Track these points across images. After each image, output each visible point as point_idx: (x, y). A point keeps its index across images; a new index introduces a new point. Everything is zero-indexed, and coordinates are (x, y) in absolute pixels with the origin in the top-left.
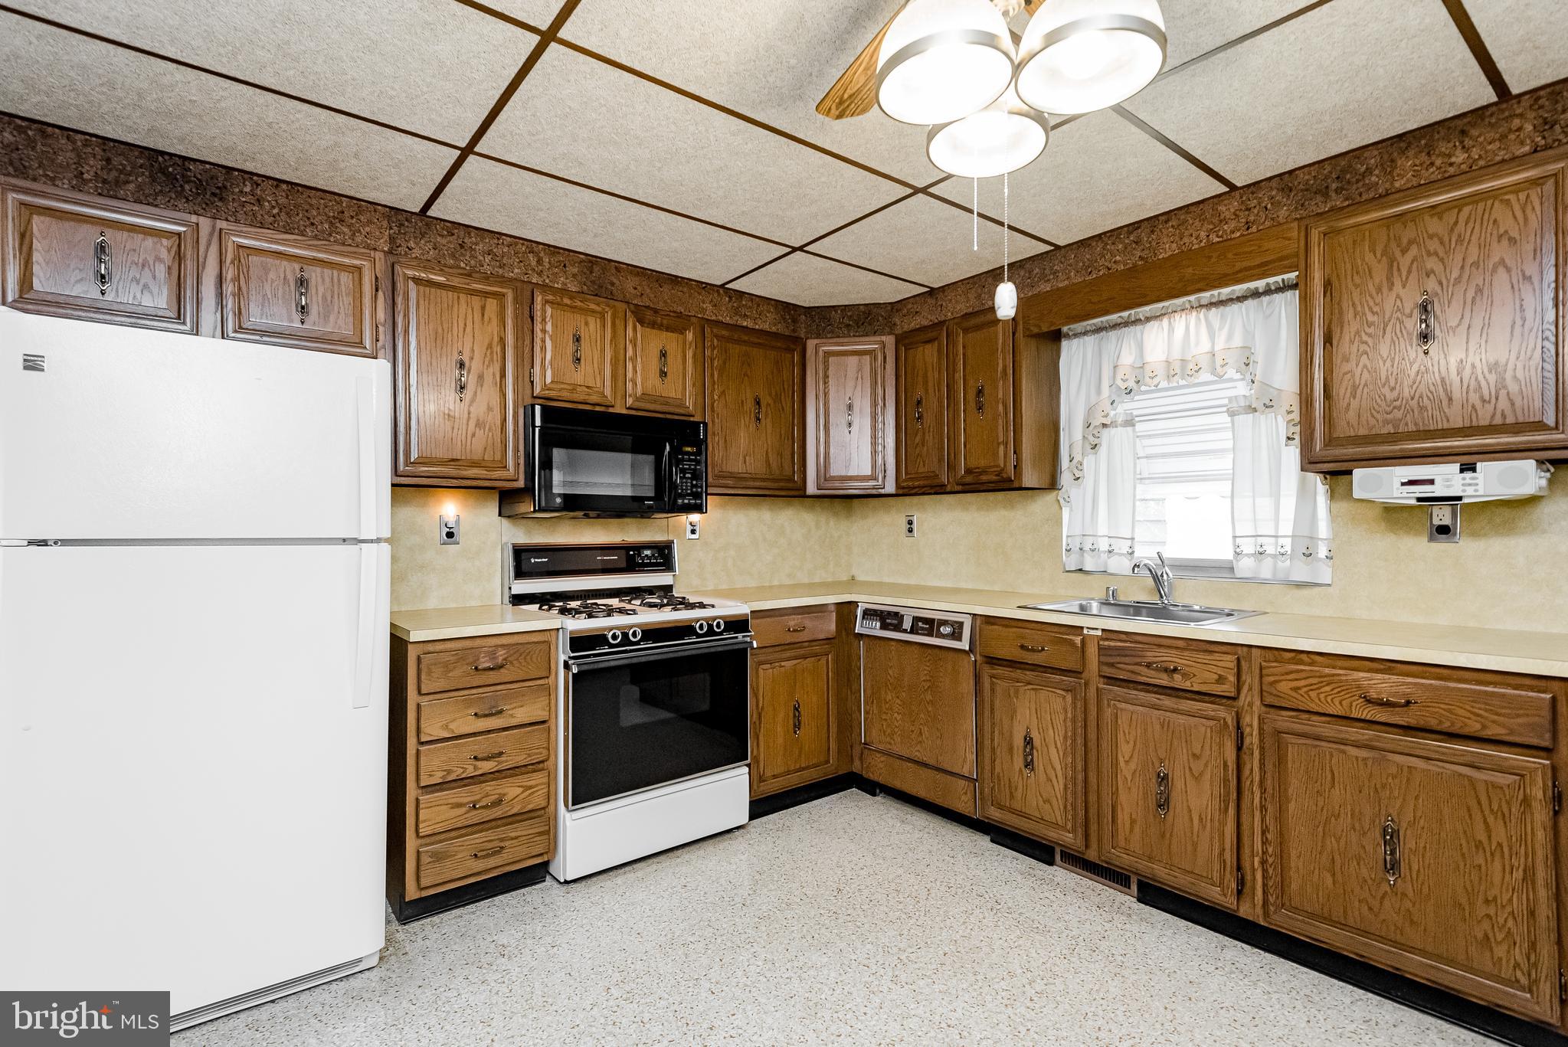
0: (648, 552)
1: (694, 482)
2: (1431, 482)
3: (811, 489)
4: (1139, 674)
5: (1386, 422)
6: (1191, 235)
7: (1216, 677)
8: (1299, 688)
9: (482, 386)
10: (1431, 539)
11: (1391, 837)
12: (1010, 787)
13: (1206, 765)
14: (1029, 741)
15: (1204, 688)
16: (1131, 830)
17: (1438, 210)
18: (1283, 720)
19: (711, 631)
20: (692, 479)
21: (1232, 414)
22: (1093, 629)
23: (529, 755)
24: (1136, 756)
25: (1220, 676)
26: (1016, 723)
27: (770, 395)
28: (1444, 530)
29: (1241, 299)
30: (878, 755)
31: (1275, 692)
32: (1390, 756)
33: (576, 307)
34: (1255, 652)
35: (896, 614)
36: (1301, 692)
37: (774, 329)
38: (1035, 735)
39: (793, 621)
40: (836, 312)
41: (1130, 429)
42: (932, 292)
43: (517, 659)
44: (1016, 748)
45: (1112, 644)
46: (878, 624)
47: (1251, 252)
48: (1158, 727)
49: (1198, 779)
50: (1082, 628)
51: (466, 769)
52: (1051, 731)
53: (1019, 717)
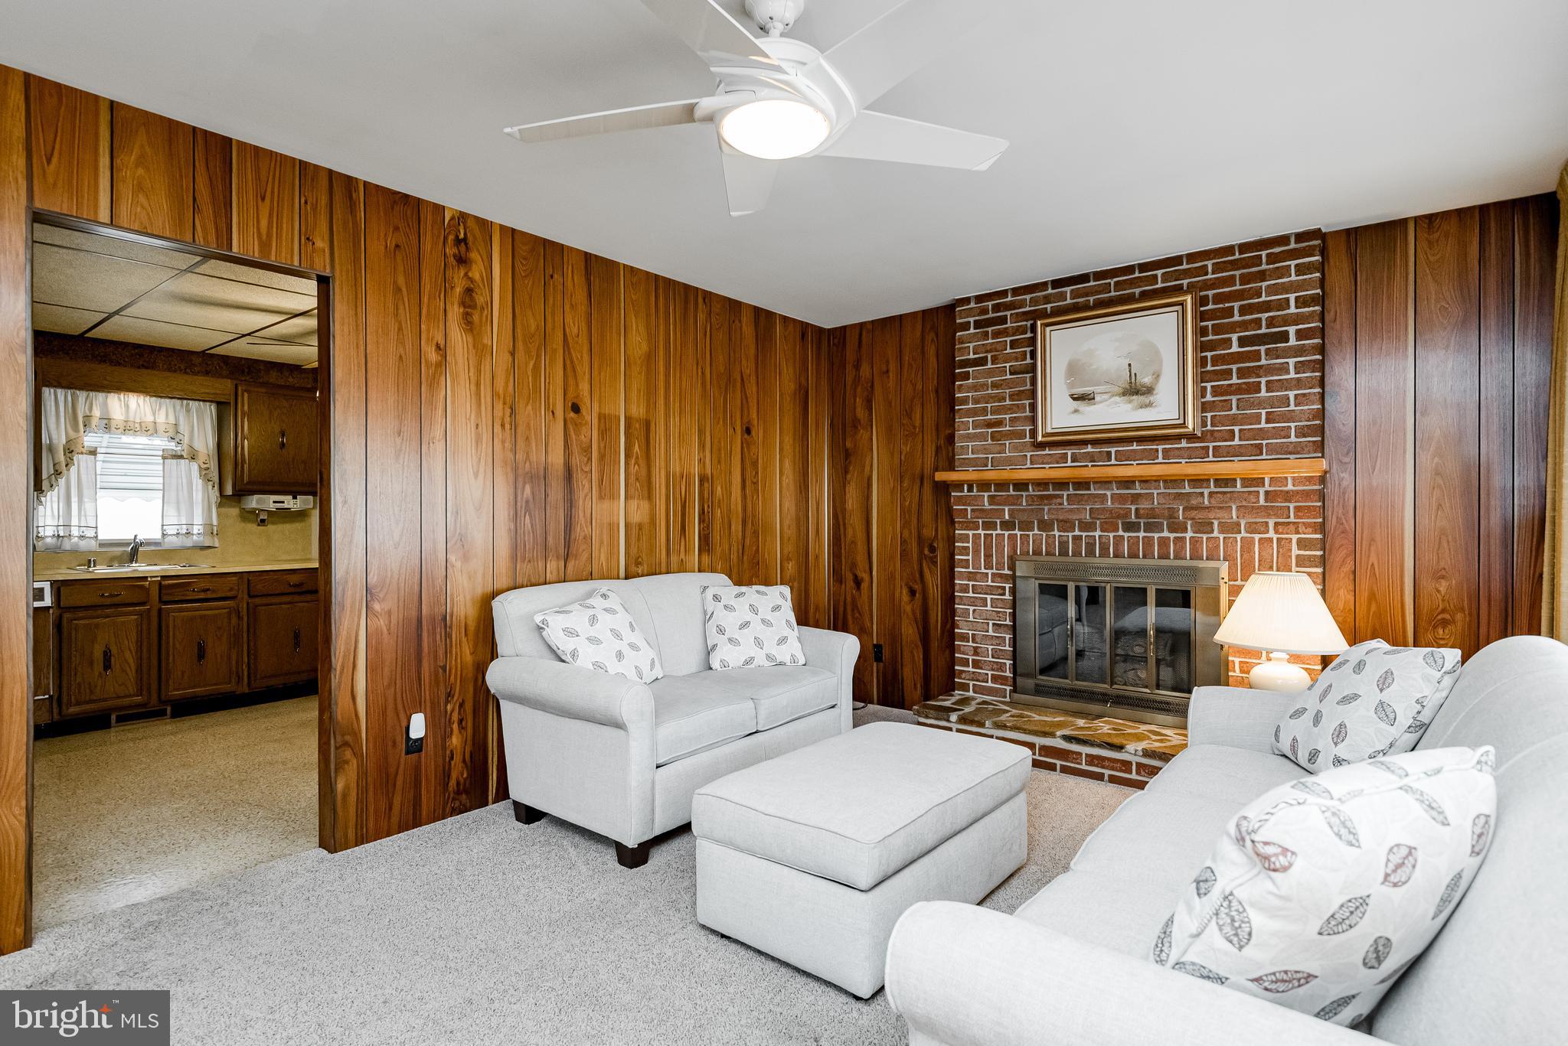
2: (283, 502)
4: (188, 596)
7: (227, 589)
8: (263, 587)
10: (259, 525)
11: (297, 636)
12: (90, 687)
13: (223, 632)
14: (107, 653)
15: (223, 595)
16: (182, 677)
17: (286, 397)
18: (257, 601)
21: (164, 458)
22: (154, 577)
24: (186, 637)
25: (231, 588)
26: (96, 646)
28: (263, 521)
31: (253, 590)
34: (245, 575)
41: (91, 457)
44: (95, 661)
45: (169, 583)
49: (219, 639)
50: (147, 578)
52: (125, 642)
53: (98, 641)
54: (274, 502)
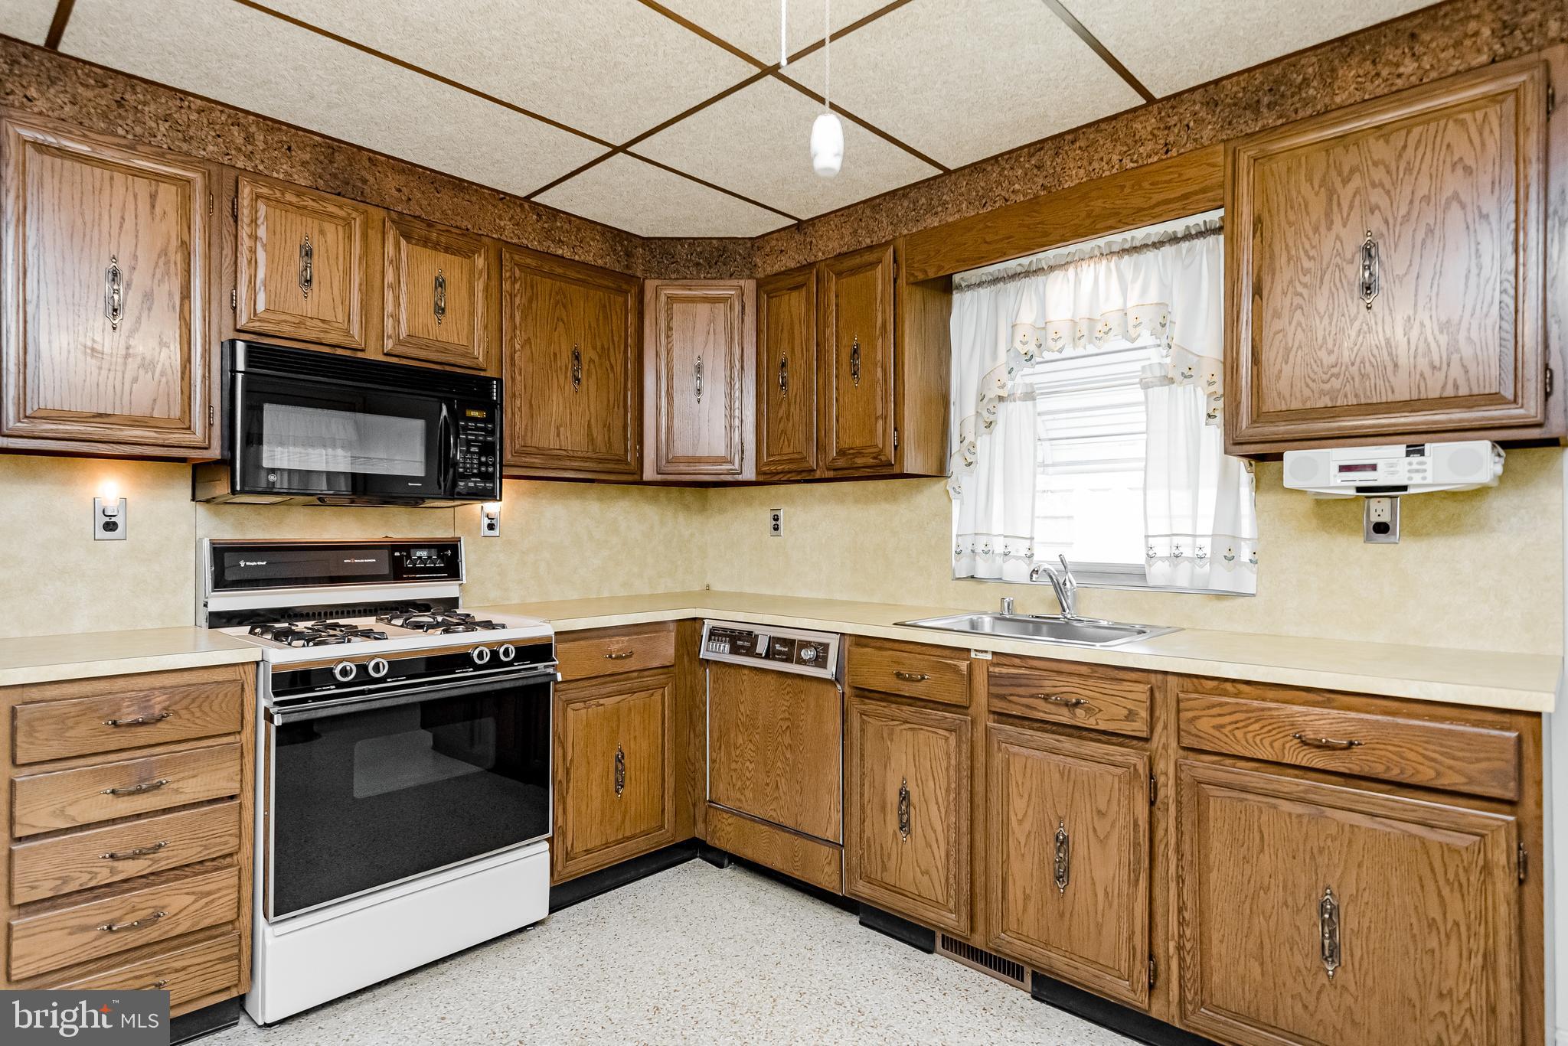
0: (424, 554)
1: (483, 459)
2: (1374, 467)
3: (649, 474)
4: (1035, 709)
5: (1323, 393)
6: (1102, 159)
7: (1126, 712)
8: (1223, 726)
9: (150, 309)
10: (1368, 539)
11: (1329, 915)
12: (882, 855)
13: (1113, 825)
14: (904, 797)
15: (1111, 727)
16: (1025, 910)
17: (1384, 131)
18: (1204, 768)
19: (495, 661)
20: (480, 454)
21: (1146, 386)
22: (982, 651)
23: (206, 847)
24: (1030, 812)
25: (1130, 711)
26: (889, 774)
27: (594, 348)
28: (1381, 528)
29: (1157, 245)
30: (725, 815)
31: (1194, 731)
32: (1329, 812)
33: (305, 208)
34: (1172, 680)
35: (750, 633)
36: (1226, 731)
37: (600, 262)
38: (912, 787)
39: (616, 646)
40: (683, 246)
41: (1030, 403)
42: (800, 225)
43: (187, 708)
44: (889, 806)
45: (1004, 670)
46: (728, 646)
47: (1170, 181)
48: (1057, 776)
49: (1103, 842)
50: (969, 650)
51: (96, 873)
52: (931, 783)
53: (893, 765)
54: (1344, 469)
